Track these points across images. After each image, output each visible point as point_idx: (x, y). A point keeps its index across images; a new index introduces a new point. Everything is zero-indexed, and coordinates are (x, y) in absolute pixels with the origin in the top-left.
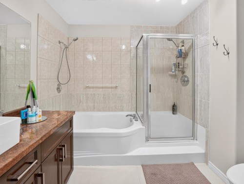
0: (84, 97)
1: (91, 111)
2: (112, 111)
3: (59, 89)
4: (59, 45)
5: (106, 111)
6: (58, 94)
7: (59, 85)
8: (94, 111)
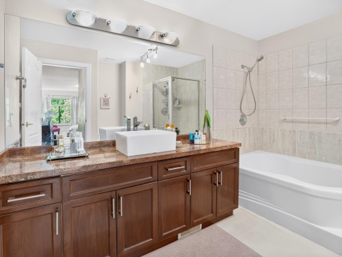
0: (280, 133)
1: (288, 155)
2: (326, 161)
3: (242, 121)
4: (242, 70)
5: (315, 159)
6: (242, 127)
7: (243, 116)
8: (294, 156)
